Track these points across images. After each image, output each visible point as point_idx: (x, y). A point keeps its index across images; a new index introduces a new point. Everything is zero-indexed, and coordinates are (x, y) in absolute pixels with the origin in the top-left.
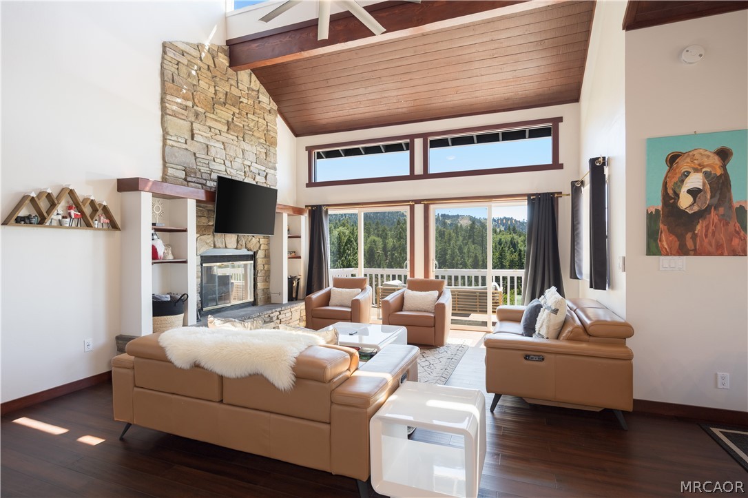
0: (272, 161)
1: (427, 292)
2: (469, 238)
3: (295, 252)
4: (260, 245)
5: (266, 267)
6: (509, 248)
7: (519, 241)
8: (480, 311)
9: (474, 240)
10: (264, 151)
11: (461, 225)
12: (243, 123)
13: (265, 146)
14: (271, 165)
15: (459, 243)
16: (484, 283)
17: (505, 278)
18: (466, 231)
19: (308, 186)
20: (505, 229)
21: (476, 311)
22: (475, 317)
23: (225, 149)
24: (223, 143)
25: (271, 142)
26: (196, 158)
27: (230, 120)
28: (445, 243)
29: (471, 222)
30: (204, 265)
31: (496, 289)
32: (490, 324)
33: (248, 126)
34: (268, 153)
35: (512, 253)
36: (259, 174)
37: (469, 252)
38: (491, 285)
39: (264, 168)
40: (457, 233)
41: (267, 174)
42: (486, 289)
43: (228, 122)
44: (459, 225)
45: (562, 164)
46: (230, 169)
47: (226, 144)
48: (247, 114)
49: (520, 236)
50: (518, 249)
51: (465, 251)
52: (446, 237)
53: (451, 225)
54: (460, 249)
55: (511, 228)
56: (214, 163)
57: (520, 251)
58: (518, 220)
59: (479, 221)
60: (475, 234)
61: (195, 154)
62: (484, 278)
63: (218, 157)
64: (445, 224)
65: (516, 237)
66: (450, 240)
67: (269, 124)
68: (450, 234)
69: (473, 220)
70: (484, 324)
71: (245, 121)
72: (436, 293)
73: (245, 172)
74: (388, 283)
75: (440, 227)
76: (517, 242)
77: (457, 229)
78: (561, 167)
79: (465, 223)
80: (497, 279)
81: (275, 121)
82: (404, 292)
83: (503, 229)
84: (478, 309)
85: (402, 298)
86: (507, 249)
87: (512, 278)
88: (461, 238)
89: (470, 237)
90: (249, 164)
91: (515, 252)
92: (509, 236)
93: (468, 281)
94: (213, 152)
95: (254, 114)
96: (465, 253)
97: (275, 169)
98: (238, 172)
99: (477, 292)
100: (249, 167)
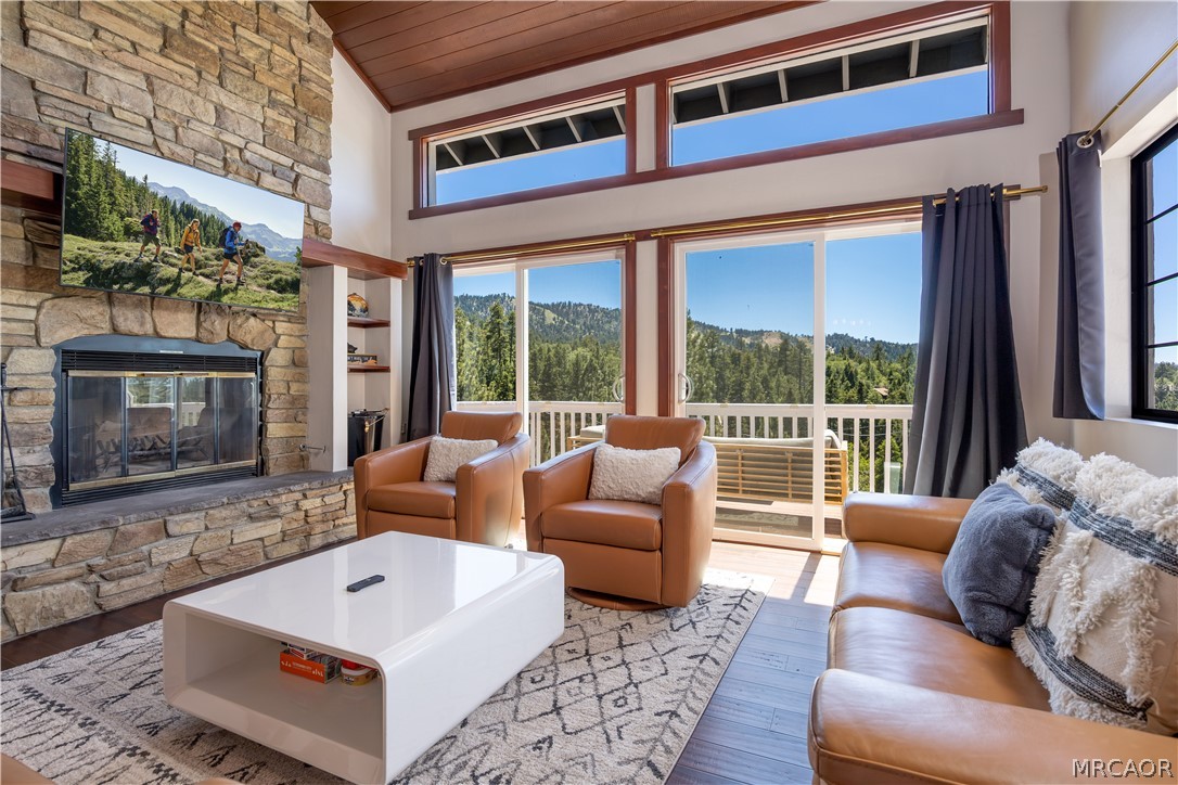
0: (317, 148)
1: (652, 452)
2: (779, 365)
3: (375, 358)
4: (279, 337)
5: (294, 388)
6: (843, 381)
7: (859, 371)
8: (794, 496)
9: (786, 368)
10: (290, 122)
11: (767, 346)
12: (221, 44)
13: (294, 113)
14: (310, 158)
15: (764, 372)
16: (803, 432)
17: (848, 423)
18: (774, 355)
19: (413, 215)
20: (836, 352)
21: (786, 495)
22: (780, 507)
23: (152, 93)
24: (148, 77)
25: (313, 109)
26: (39, 96)
27: (174, 25)
28: (741, 372)
29: (781, 341)
30: (72, 373)
31: (833, 445)
32: (818, 526)
33: (237, 54)
34: (303, 128)
35: (847, 388)
36: (274, 174)
37: (778, 386)
38: (821, 435)
39: (289, 162)
40: (760, 358)
41: (298, 176)
42: (810, 444)
43: (165, 29)
44: (764, 345)
45: (1021, 111)
46: (173, 146)
47: (156, 81)
48: (234, 26)
49: (860, 363)
50: (857, 383)
51: (773, 384)
52: (743, 363)
53: (751, 345)
54: (765, 382)
55: (846, 349)
56: (108, 119)
57: (861, 385)
58: (856, 338)
59: (795, 339)
60: (789, 358)
61: (33, 83)
62: (803, 423)
63: (124, 104)
64: (741, 344)
65: (853, 363)
66: (748, 368)
67: (304, 64)
68: (748, 359)
69: (786, 338)
70: (805, 524)
71: (227, 40)
72: (673, 454)
73: (225, 160)
74: (589, 428)
75: (733, 349)
76: (856, 372)
77: (760, 351)
78: (1018, 118)
79: (773, 342)
80: (832, 424)
81: (328, 64)
82: (595, 450)
83: (833, 352)
84: (790, 492)
85: (590, 463)
86: (839, 382)
87: (864, 424)
88: (766, 366)
89: (780, 363)
90: (240, 143)
91: (851, 387)
92: (842, 362)
93: (757, 427)
94: (103, 90)
95: (257, 32)
96: (772, 389)
97: (326, 170)
98: (200, 156)
99: (788, 451)
100: (241, 150)
